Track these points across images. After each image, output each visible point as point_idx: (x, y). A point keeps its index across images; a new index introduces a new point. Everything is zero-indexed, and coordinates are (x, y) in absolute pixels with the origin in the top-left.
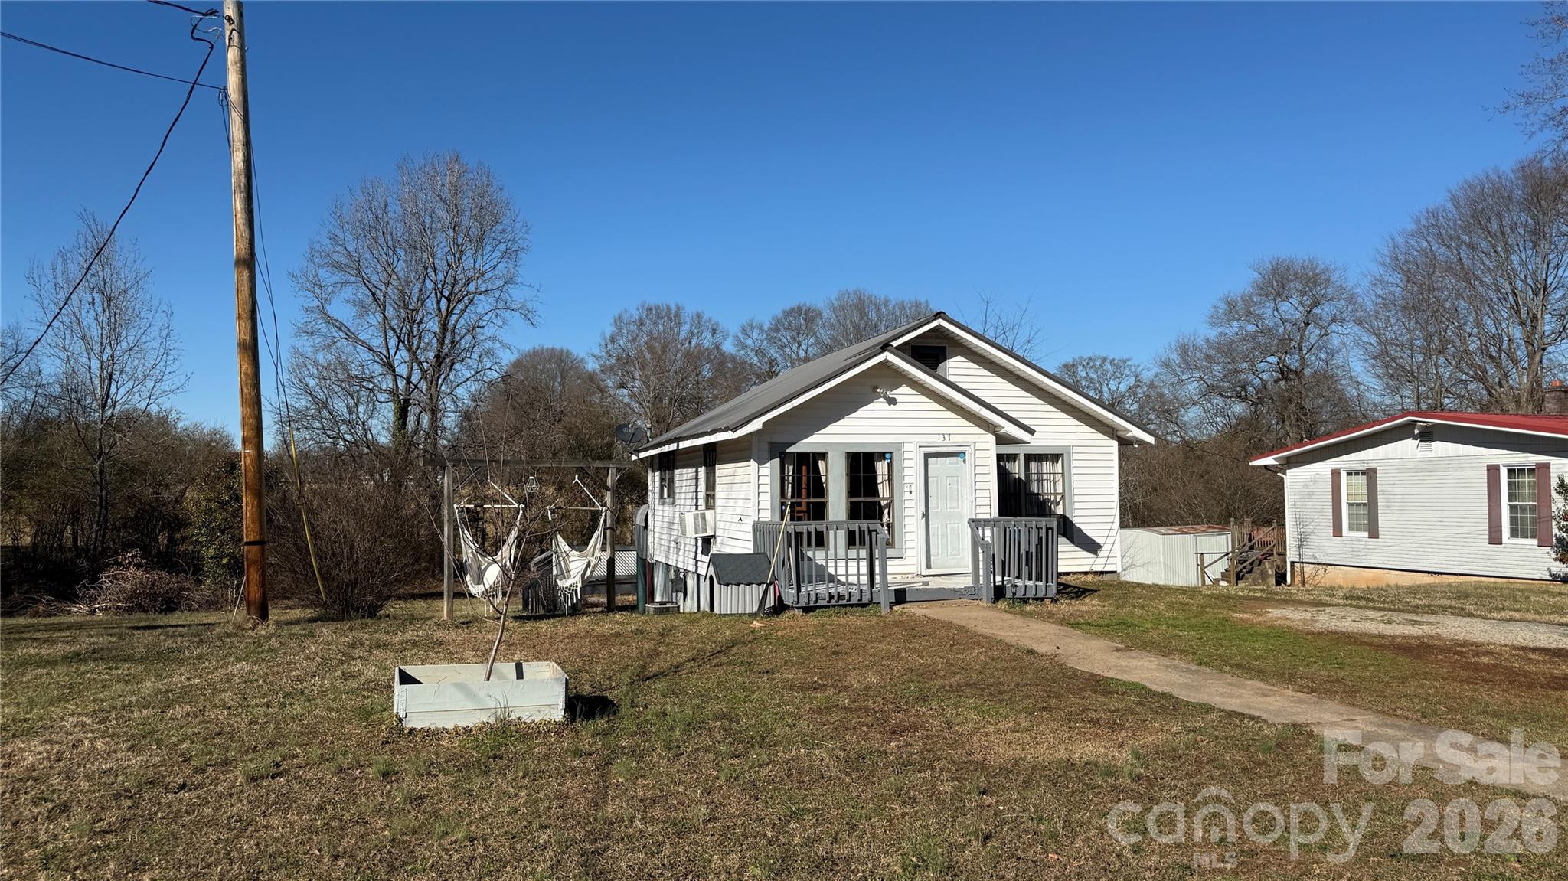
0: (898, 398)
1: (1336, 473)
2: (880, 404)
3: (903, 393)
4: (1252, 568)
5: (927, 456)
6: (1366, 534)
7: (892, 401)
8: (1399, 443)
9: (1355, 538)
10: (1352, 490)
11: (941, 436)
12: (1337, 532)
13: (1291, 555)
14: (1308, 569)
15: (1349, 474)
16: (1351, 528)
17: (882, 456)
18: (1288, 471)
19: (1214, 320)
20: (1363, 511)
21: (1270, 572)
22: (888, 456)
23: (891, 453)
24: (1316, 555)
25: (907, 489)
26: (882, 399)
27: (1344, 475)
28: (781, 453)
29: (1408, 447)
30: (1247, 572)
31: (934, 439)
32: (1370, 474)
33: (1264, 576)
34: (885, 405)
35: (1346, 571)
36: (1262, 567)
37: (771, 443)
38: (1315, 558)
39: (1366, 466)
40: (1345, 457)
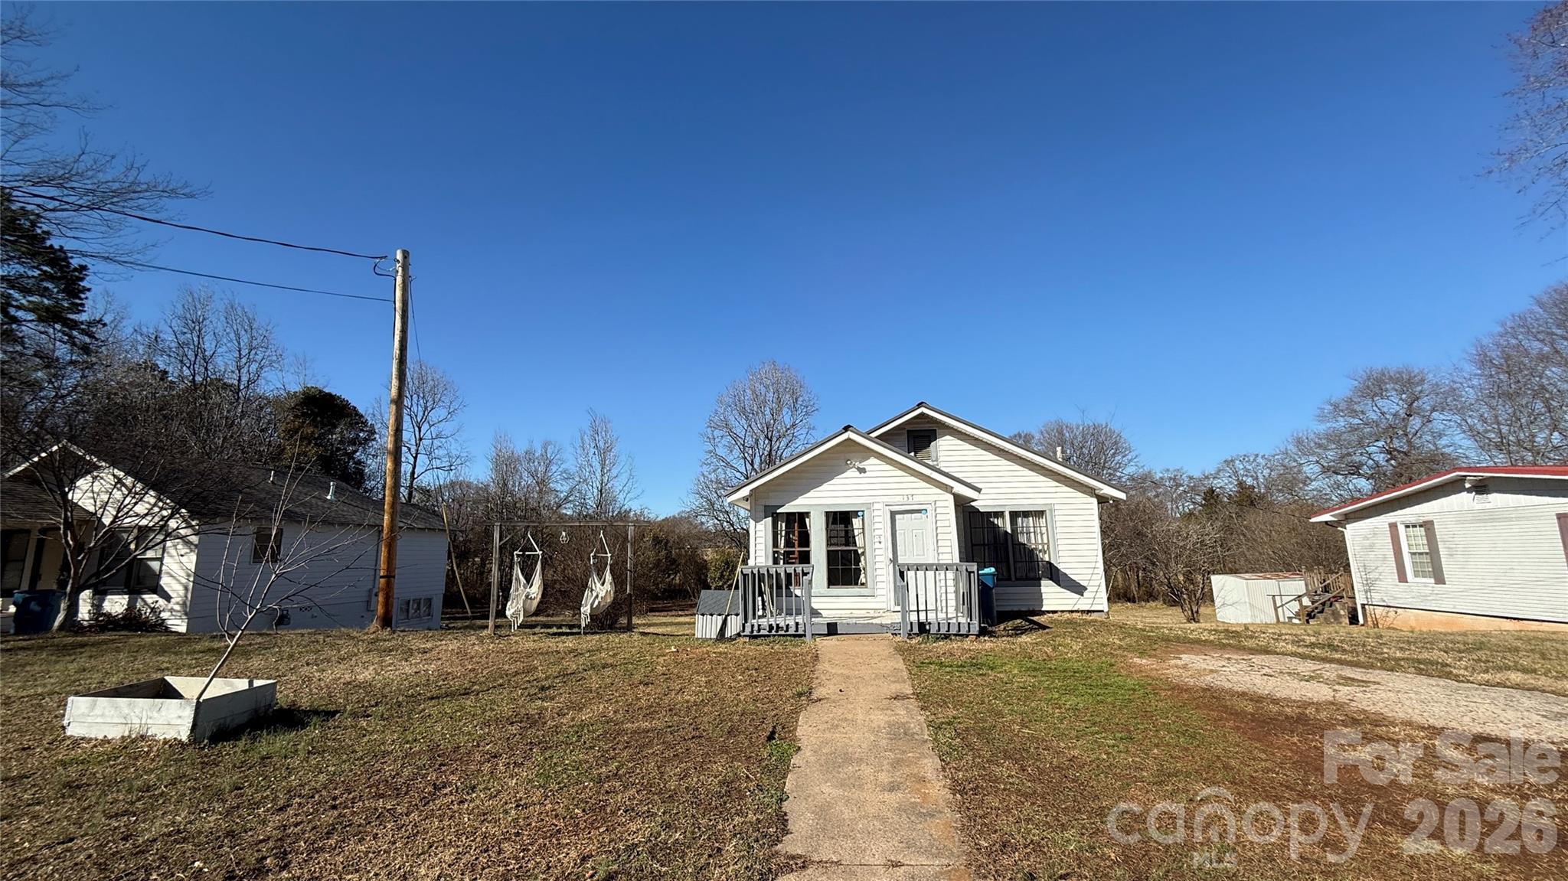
0: (867, 468)
1: (1393, 527)
2: (852, 473)
3: (871, 463)
4: (1323, 609)
5: (893, 514)
6: (1432, 580)
7: (862, 471)
8: (1453, 497)
9: (1420, 586)
10: (1412, 542)
11: (906, 497)
12: (1403, 578)
13: (1360, 599)
14: (1378, 611)
15: (1407, 527)
16: (1416, 574)
17: (855, 514)
18: (1347, 526)
19: (1322, 418)
20: (1426, 559)
21: (1342, 612)
22: (860, 514)
23: (863, 511)
24: (1385, 598)
25: (877, 540)
26: (854, 469)
27: (1401, 528)
28: (773, 514)
29: (1464, 500)
30: (1319, 612)
31: (899, 499)
32: (1428, 526)
33: (1336, 616)
34: (857, 474)
35: (1418, 614)
36: (1333, 608)
37: (765, 506)
38: (1384, 601)
39: (1422, 520)
40: (1400, 512)
